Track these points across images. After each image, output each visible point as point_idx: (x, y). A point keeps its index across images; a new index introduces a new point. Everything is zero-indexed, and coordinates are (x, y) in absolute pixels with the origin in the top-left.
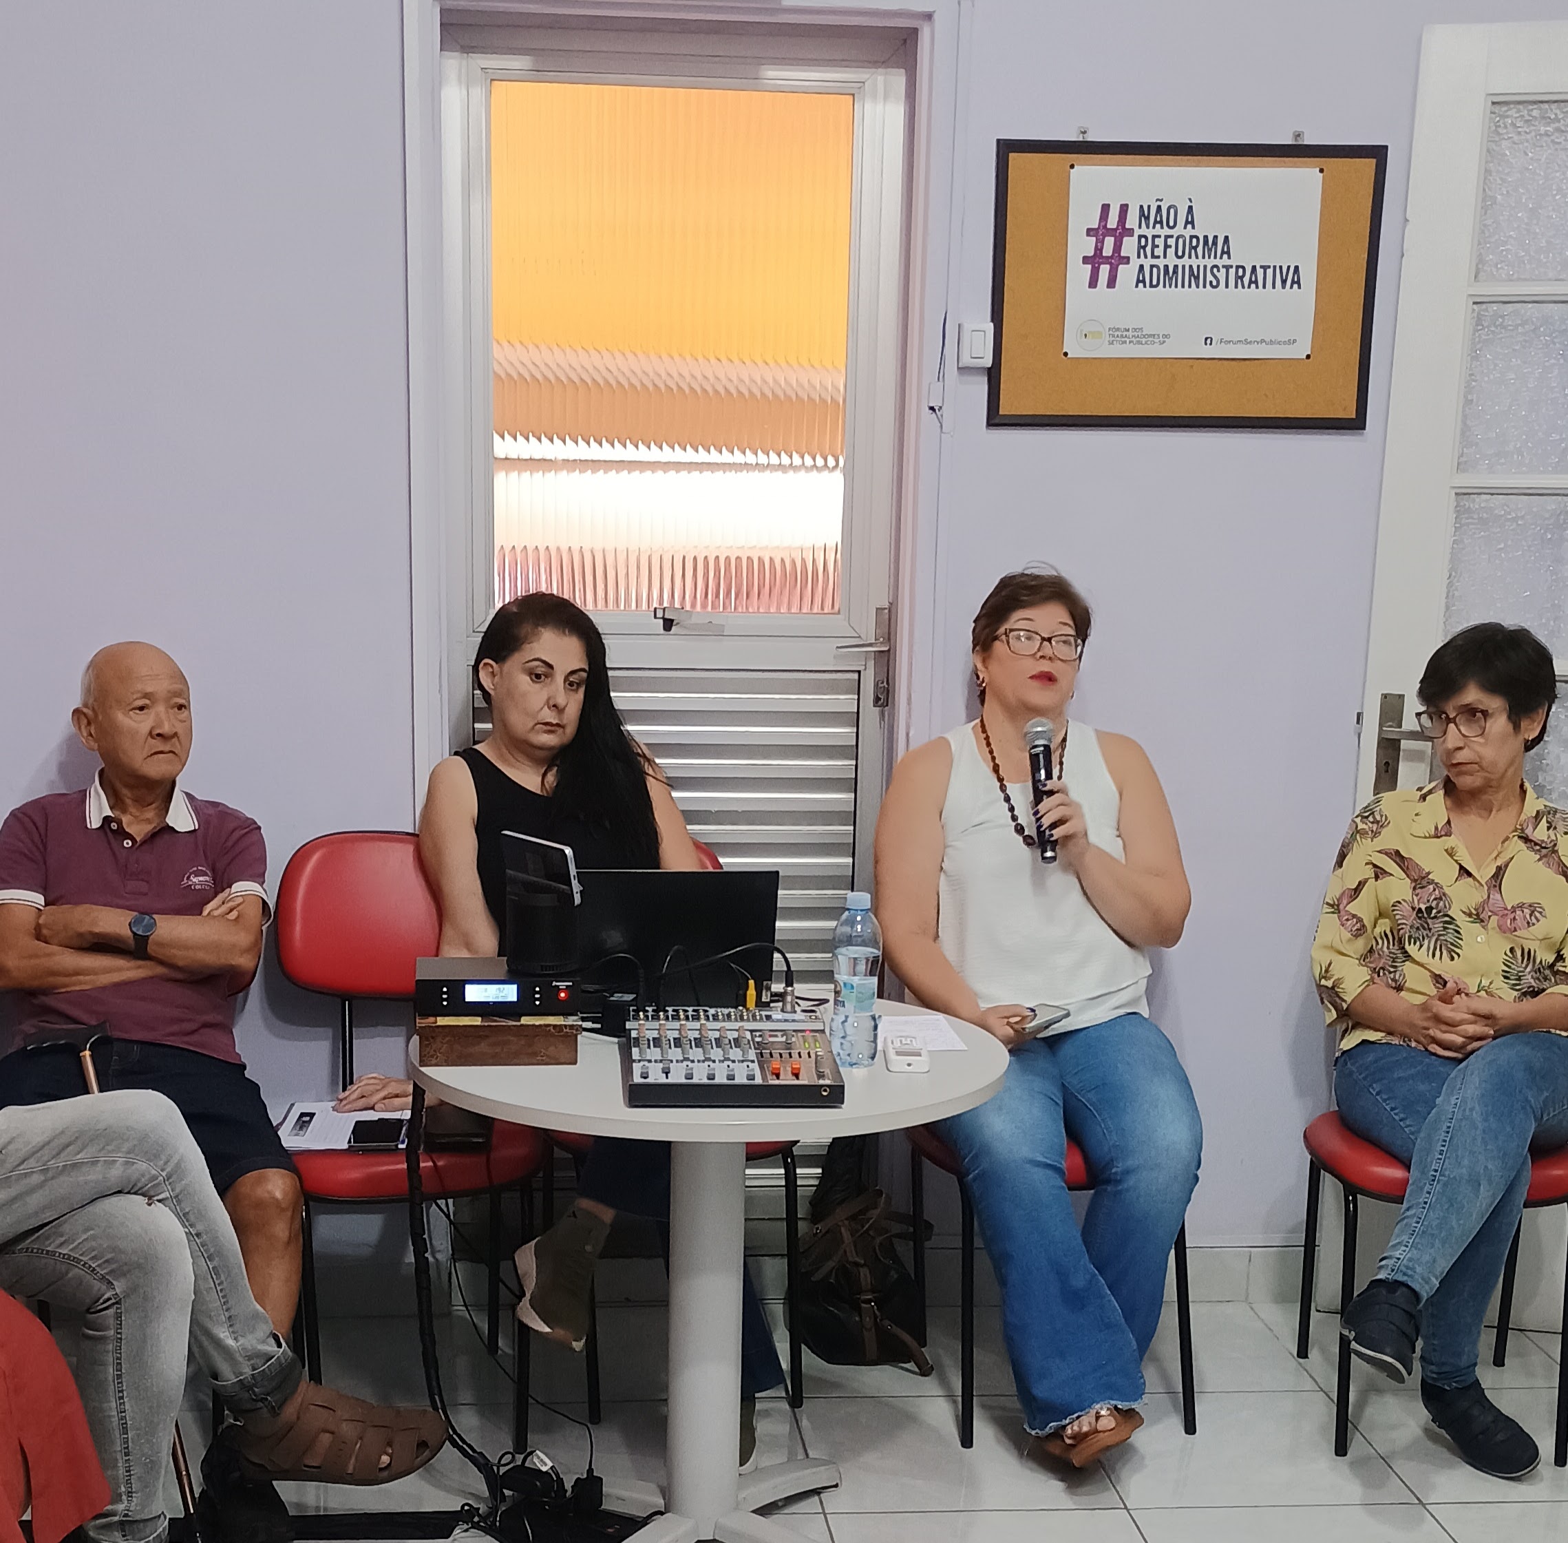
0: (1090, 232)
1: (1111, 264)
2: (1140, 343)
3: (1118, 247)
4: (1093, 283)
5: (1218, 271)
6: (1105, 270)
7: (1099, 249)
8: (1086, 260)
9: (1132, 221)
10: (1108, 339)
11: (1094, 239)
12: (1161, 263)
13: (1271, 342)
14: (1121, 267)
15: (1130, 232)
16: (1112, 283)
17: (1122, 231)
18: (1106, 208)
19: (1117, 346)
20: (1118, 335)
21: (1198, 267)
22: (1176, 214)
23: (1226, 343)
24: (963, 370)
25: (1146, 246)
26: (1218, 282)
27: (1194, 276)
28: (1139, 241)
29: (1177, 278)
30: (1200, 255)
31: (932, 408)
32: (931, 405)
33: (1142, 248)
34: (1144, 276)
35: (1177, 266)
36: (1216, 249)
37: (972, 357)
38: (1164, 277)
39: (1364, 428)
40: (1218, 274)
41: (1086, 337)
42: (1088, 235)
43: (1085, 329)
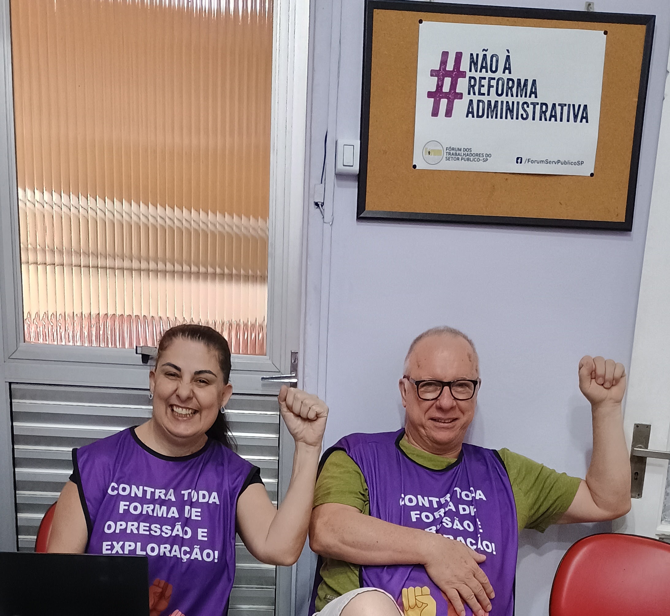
0: (433, 73)
1: (448, 98)
2: (469, 160)
3: (454, 85)
4: (435, 113)
6: (444, 102)
7: (440, 87)
8: (430, 95)
9: (465, 66)
10: (445, 156)
11: (436, 78)
12: (485, 99)
13: (565, 163)
14: (456, 101)
15: (463, 74)
16: (449, 113)
17: (457, 74)
18: (445, 54)
19: (452, 162)
20: (453, 153)
21: (513, 103)
22: (497, 61)
23: (533, 162)
24: (340, 176)
25: (475, 85)
26: (527, 115)
27: (510, 110)
28: (470, 81)
29: (497, 111)
30: (515, 94)
31: (317, 204)
32: (316, 201)
33: (471, 87)
34: (473, 109)
35: (497, 101)
36: (526, 89)
37: (344, 166)
38: (488, 109)
39: (630, 230)
40: (527, 109)
41: (429, 154)
42: (432, 75)
43: (430, 147)
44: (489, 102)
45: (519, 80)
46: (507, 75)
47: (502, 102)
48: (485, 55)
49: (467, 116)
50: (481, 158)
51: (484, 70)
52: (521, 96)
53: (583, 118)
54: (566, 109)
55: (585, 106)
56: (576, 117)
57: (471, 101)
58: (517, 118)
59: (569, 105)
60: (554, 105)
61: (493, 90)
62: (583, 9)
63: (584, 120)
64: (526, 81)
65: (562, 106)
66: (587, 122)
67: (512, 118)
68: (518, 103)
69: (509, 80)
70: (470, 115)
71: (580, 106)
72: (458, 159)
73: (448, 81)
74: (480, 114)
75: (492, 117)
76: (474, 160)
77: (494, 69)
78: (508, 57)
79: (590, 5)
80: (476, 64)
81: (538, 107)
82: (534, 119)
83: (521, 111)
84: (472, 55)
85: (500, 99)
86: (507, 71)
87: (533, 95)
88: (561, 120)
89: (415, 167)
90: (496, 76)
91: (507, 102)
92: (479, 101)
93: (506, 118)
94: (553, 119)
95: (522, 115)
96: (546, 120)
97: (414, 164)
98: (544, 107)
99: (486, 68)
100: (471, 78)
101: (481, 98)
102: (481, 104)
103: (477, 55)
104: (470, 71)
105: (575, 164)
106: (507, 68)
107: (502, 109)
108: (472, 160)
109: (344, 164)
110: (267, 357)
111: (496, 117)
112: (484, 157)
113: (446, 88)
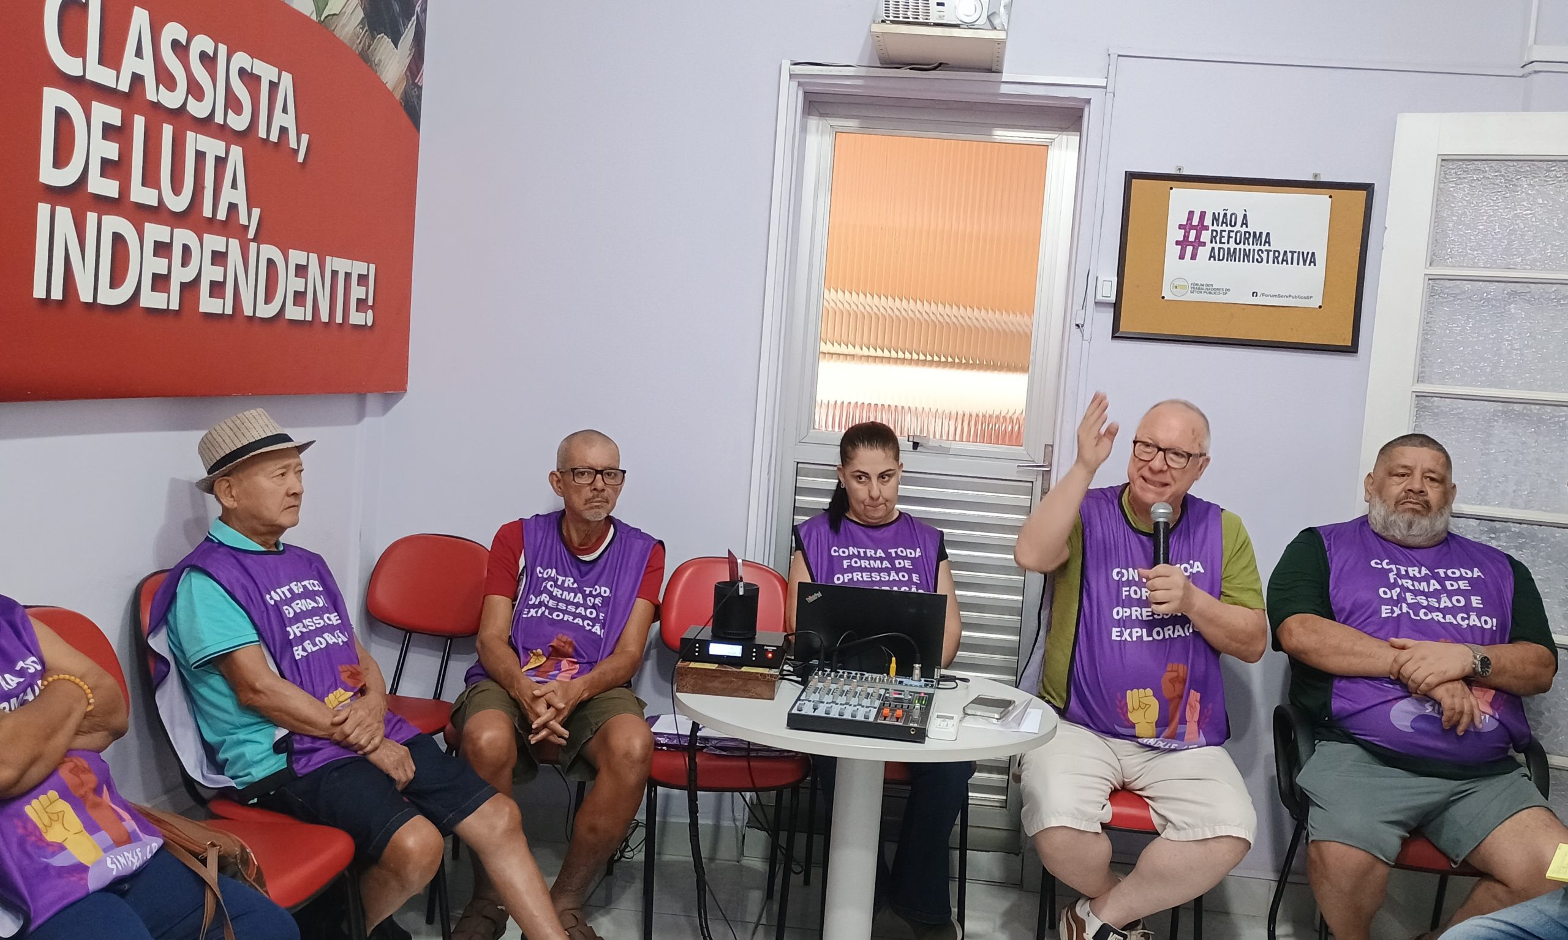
0: (1181, 227)
1: (1194, 246)
2: (1210, 293)
3: (1198, 236)
4: (1182, 257)
5: (1262, 253)
6: (1189, 249)
7: (1186, 237)
8: (1178, 243)
9: (1208, 221)
10: (1190, 290)
11: (1183, 231)
12: (1226, 246)
13: (1295, 297)
14: (1200, 248)
15: (1207, 228)
16: (1193, 257)
17: (1202, 227)
18: (1191, 213)
19: (1195, 294)
20: (1197, 288)
21: (1250, 250)
22: (1236, 218)
23: (1267, 296)
24: (1098, 303)
25: (1216, 236)
26: (1262, 260)
27: (1246, 255)
28: (1212, 233)
29: (1235, 256)
30: (1251, 243)
31: (1077, 325)
32: (1077, 323)
33: (1213, 239)
34: (1214, 254)
35: (1236, 249)
36: (1261, 240)
38: (1227, 255)
39: (1356, 352)
40: (1262, 255)
41: (1176, 288)
42: (1179, 228)
43: (1176, 283)
44: (1229, 249)
45: (1255, 233)
46: (1244, 229)
47: (1240, 249)
48: (1225, 215)
49: (1210, 259)
50: (1221, 292)
51: (1224, 225)
52: (1257, 244)
53: (1311, 262)
54: (1296, 255)
55: (1313, 254)
56: (1305, 261)
57: (1213, 248)
58: (1253, 262)
59: (1299, 252)
60: (1285, 252)
61: (1232, 240)
62: (1310, 178)
63: (1312, 264)
64: (1261, 233)
65: (1293, 253)
66: (1315, 265)
67: (1249, 262)
68: (1254, 250)
69: (1245, 232)
70: (1212, 259)
71: (1308, 253)
72: (1201, 292)
74: (1221, 258)
75: (1231, 260)
76: (1215, 293)
77: (1233, 224)
78: (1245, 216)
79: (1316, 176)
80: (1217, 220)
81: (1271, 254)
82: (1268, 262)
83: (1256, 256)
84: (1214, 213)
85: (1238, 247)
86: (1244, 226)
87: (1267, 244)
88: (1292, 264)
89: (1163, 297)
90: (1235, 229)
91: (1245, 250)
92: (1220, 248)
93: (1244, 261)
94: (1285, 263)
95: (1257, 259)
96: (1278, 263)
97: (1162, 295)
98: (1277, 253)
99: (1226, 223)
100: (1213, 231)
101: (1221, 246)
102: (1222, 250)
103: (1219, 214)
104: (1213, 225)
105: (1305, 298)
106: (1245, 223)
107: (1240, 254)
108: (1213, 293)
109: (1103, 295)
111: (1235, 261)
112: (1224, 291)
113: (1192, 238)
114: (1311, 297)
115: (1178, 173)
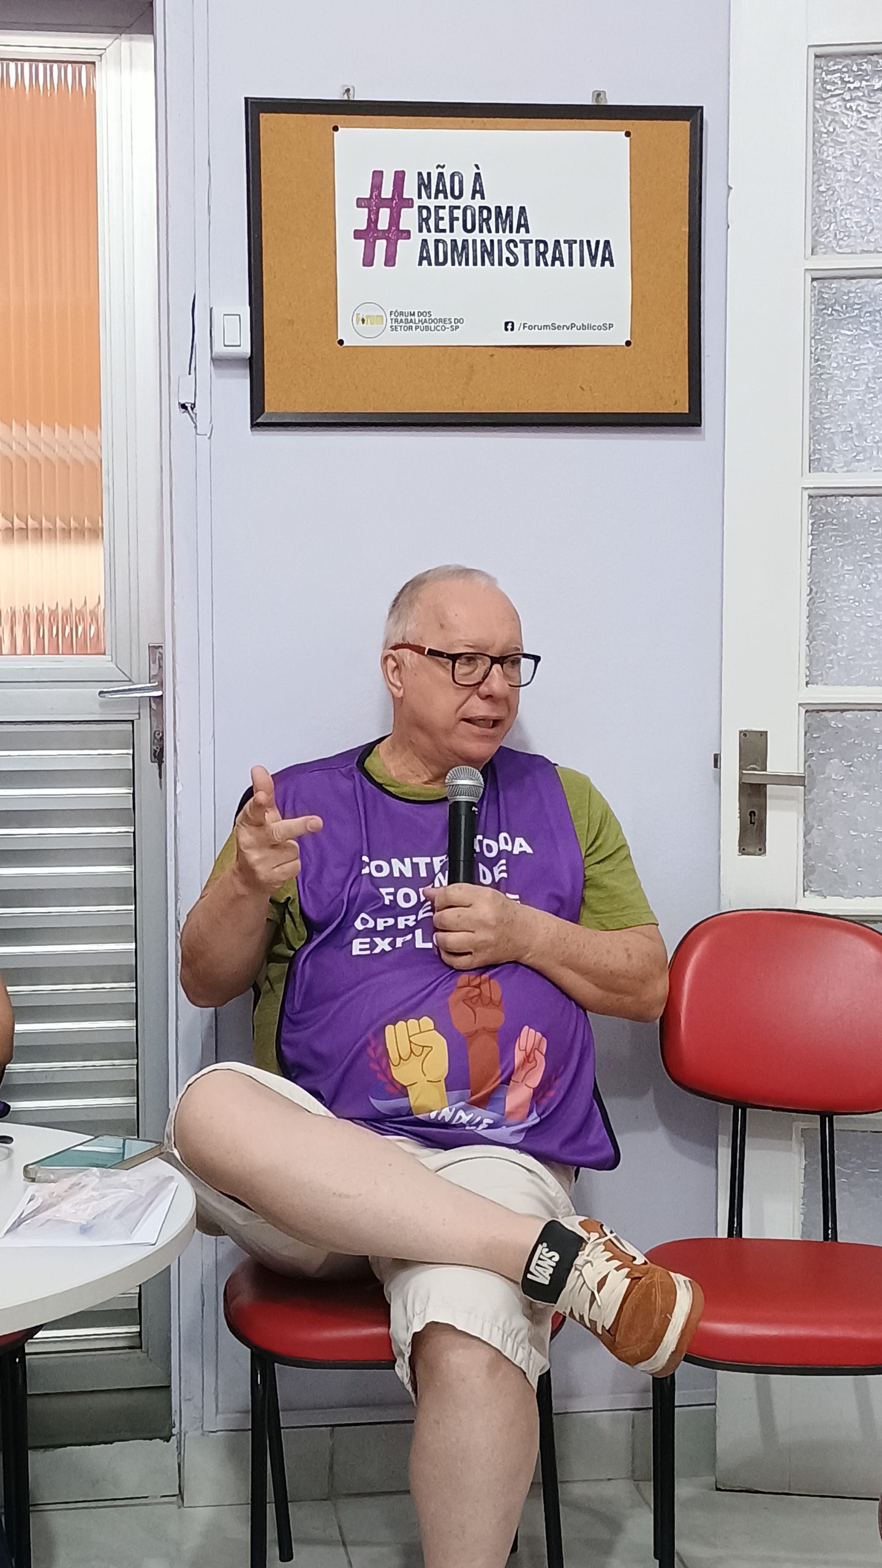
0: (360, 203)
1: (388, 239)
2: (427, 328)
3: (395, 220)
4: (368, 261)
5: (516, 246)
6: (381, 245)
7: (373, 222)
8: (358, 234)
9: (410, 190)
10: (389, 324)
11: (366, 210)
12: (447, 237)
13: (583, 327)
14: (400, 242)
15: (409, 203)
16: (390, 261)
17: (399, 202)
18: (378, 175)
19: (401, 333)
20: (403, 320)
21: (492, 242)
22: (461, 182)
23: (531, 328)
24: (218, 361)
25: (428, 218)
26: (516, 259)
27: (487, 252)
28: (420, 213)
29: (467, 255)
30: (493, 229)
31: (183, 406)
32: (182, 402)
33: (423, 221)
34: (428, 252)
35: (467, 240)
36: (511, 222)
37: (225, 346)
38: (452, 253)
39: (699, 424)
40: (514, 250)
41: (363, 323)
42: (358, 206)
43: (362, 313)
44: (454, 242)
45: (498, 208)
46: (478, 202)
47: (474, 241)
48: (441, 175)
49: (420, 264)
50: (448, 326)
51: (441, 196)
52: (504, 231)
53: (604, 259)
54: (576, 247)
55: (607, 243)
56: (593, 258)
57: (425, 241)
58: (500, 264)
59: (581, 242)
60: (557, 242)
61: (458, 225)
62: (589, 100)
63: (607, 263)
64: (510, 208)
65: (570, 243)
66: (612, 265)
67: (492, 264)
68: (500, 242)
69: (481, 208)
70: (425, 262)
71: (598, 242)
72: (410, 328)
73: (384, 214)
74: (441, 259)
75: (460, 264)
76: (436, 328)
77: (457, 193)
78: (478, 175)
79: (599, 94)
80: (428, 187)
81: (532, 247)
82: (527, 264)
83: (506, 254)
84: (420, 174)
85: (470, 237)
86: (478, 196)
87: (523, 230)
88: (571, 264)
89: (341, 342)
90: (462, 203)
91: (483, 241)
92: (437, 241)
93: (483, 264)
94: (557, 263)
95: (508, 259)
96: (546, 264)
97: (339, 338)
98: (542, 246)
99: (444, 192)
100: (421, 208)
101: (440, 236)
102: (441, 245)
103: (429, 174)
104: (420, 197)
105: (599, 328)
106: (478, 190)
107: (475, 251)
108: (433, 329)
109: (226, 344)
110: (108, 657)
111: (467, 264)
112: (453, 324)
113: (383, 224)
114: (611, 326)
115: (346, 98)
